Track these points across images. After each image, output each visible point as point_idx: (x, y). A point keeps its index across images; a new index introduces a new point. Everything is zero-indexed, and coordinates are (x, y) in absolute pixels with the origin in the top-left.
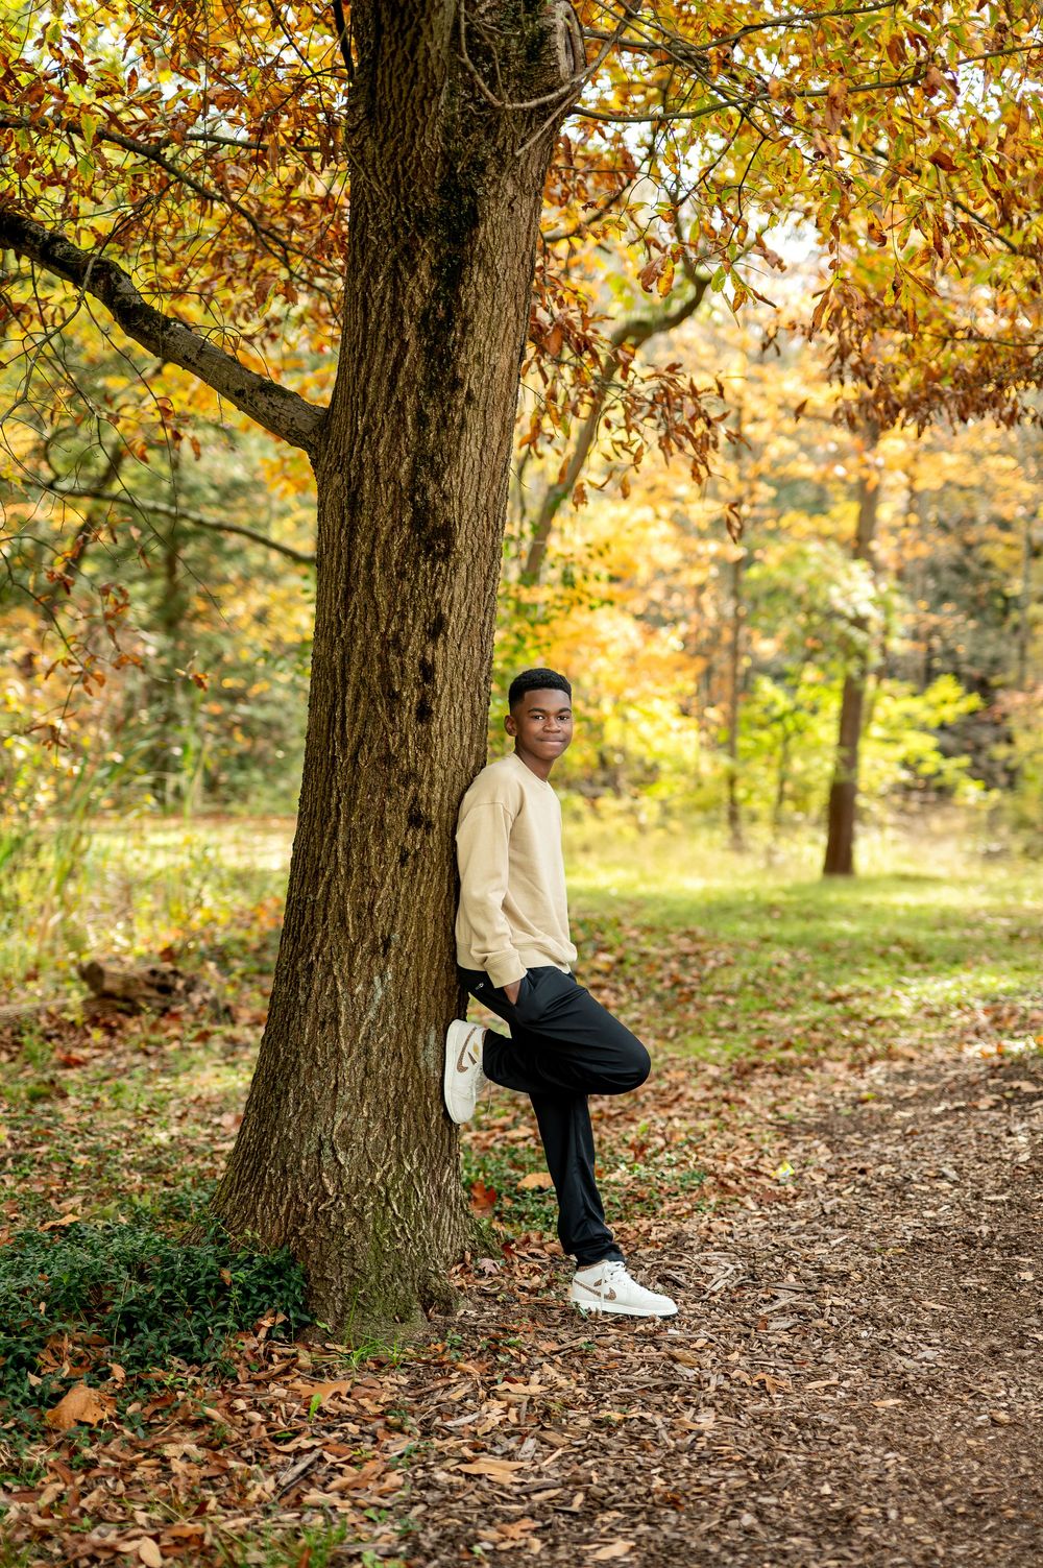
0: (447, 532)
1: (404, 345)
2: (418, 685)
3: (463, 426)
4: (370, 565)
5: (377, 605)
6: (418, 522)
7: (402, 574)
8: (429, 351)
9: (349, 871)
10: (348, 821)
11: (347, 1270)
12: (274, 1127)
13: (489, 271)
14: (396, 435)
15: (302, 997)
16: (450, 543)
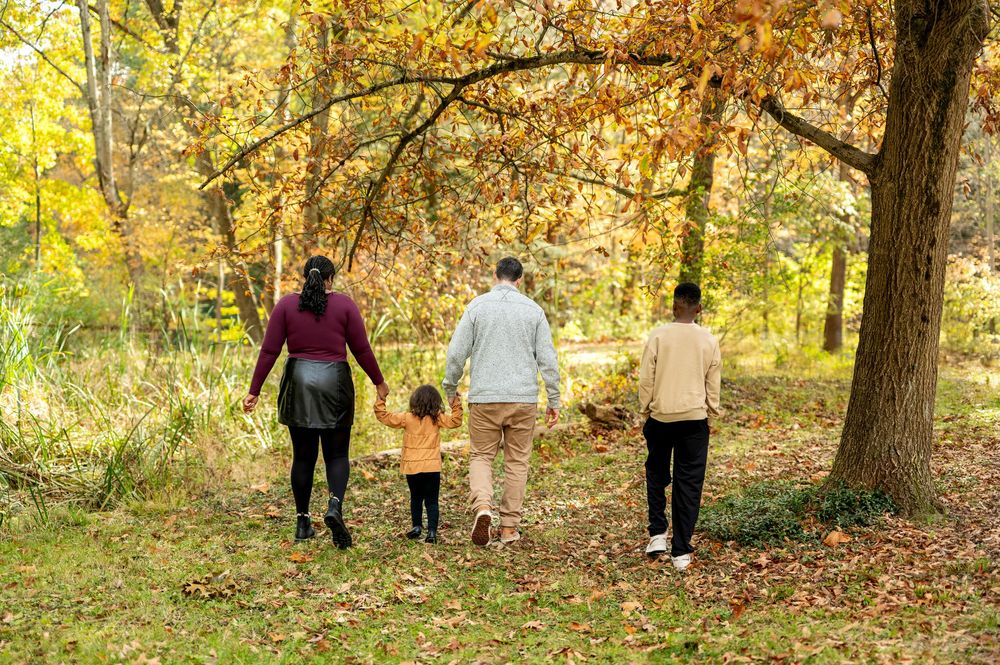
0: (937, 205)
1: (925, 133)
2: (926, 265)
3: (944, 163)
4: (909, 218)
5: (911, 234)
6: (927, 203)
7: (922, 222)
8: (934, 134)
9: (898, 340)
10: (898, 319)
11: (908, 495)
12: (866, 442)
13: (956, 102)
14: (921, 168)
15: (878, 390)
16: (938, 209)
